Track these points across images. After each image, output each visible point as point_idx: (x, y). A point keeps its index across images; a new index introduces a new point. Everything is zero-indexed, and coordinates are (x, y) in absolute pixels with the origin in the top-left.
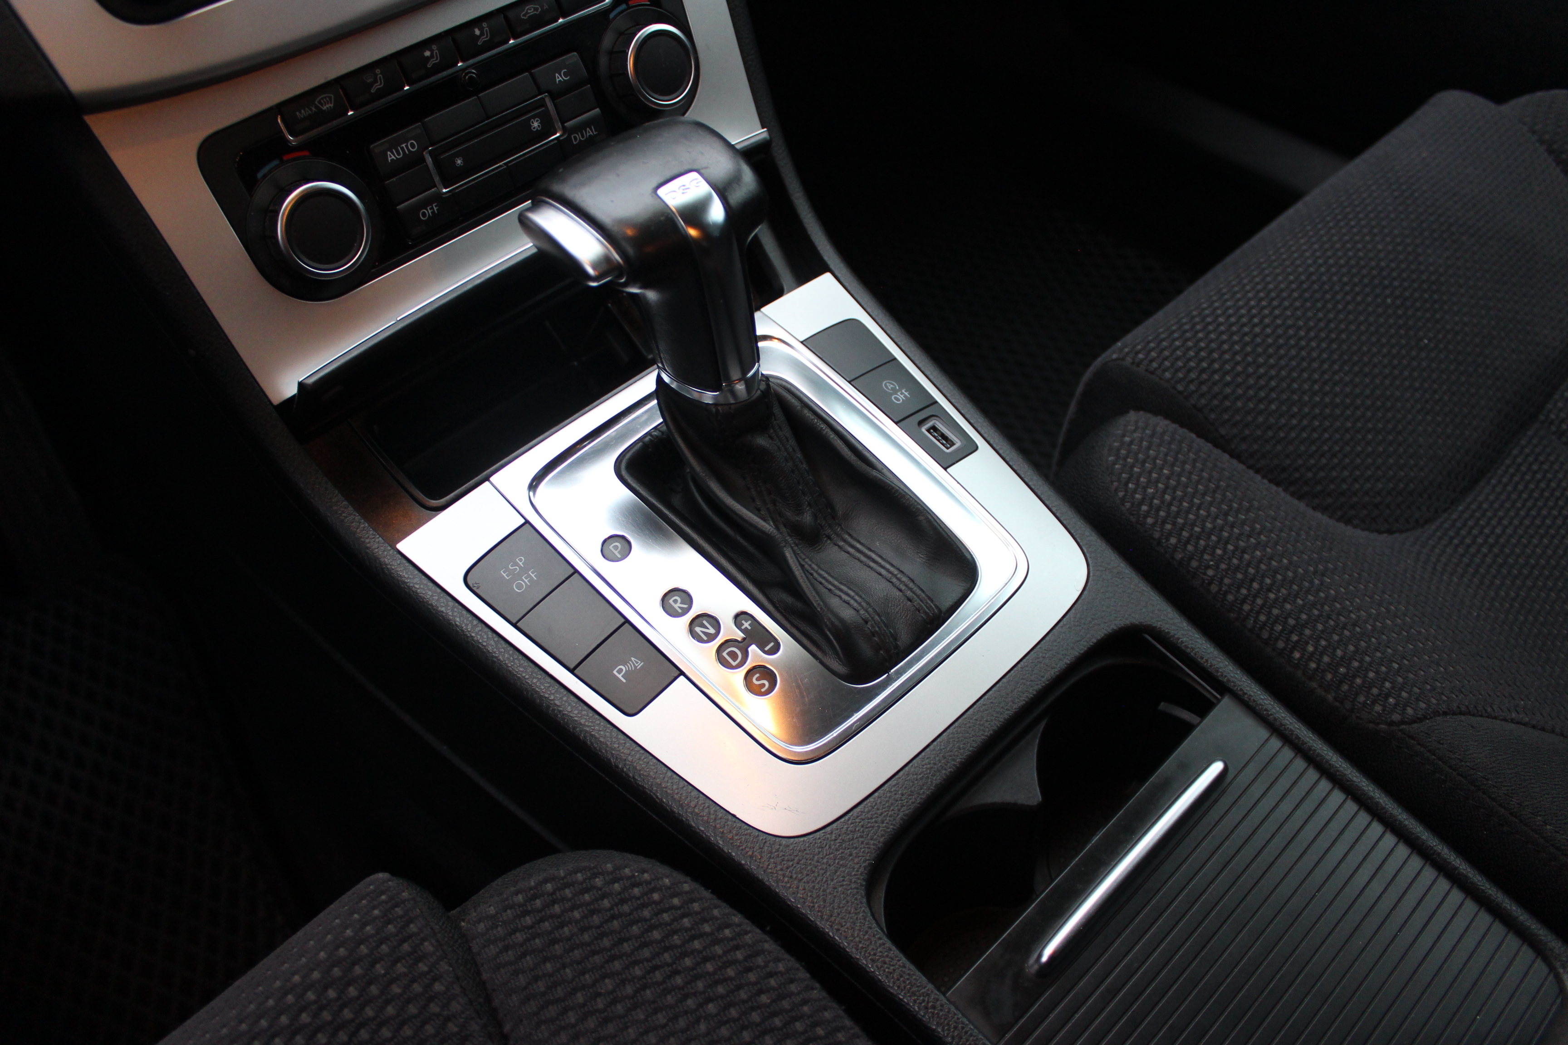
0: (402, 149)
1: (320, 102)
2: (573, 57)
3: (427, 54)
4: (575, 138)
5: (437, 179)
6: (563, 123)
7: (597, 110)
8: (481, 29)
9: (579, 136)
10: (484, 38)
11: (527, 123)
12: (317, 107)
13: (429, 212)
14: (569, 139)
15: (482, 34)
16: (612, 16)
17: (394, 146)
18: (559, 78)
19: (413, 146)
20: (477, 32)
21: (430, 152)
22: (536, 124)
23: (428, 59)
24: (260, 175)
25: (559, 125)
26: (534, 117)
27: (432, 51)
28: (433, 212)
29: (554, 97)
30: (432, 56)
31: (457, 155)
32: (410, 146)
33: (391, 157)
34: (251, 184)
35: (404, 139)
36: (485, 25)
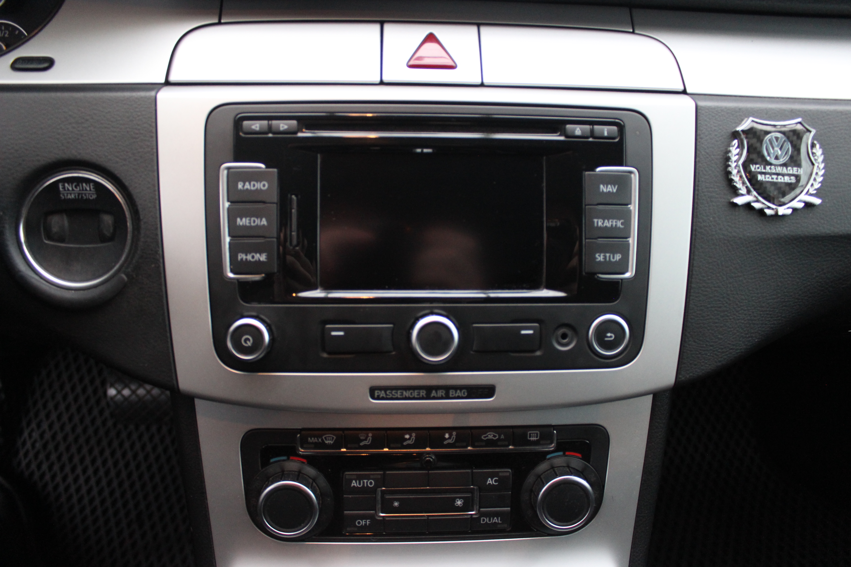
0: (364, 482)
1: (325, 438)
2: (507, 472)
3: (407, 436)
4: (484, 520)
5: (379, 506)
6: (480, 507)
7: (509, 509)
8: (451, 435)
9: (487, 520)
10: (450, 441)
11: (454, 500)
12: (322, 440)
13: (363, 523)
14: (479, 519)
15: (449, 438)
16: (549, 456)
17: (359, 478)
18: (490, 481)
19: (371, 483)
20: (447, 436)
21: (382, 491)
22: (459, 503)
23: (406, 439)
24: (272, 460)
25: (476, 507)
26: (460, 498)
27: (411, 436)
28: (366, 524)
29: (480, 490)
30: (409, 439)
31: (397, 500)
32: (369, 483)
33: (354, 484)
34: (266, 463)
35: (368, 477)
36: (454, 433)
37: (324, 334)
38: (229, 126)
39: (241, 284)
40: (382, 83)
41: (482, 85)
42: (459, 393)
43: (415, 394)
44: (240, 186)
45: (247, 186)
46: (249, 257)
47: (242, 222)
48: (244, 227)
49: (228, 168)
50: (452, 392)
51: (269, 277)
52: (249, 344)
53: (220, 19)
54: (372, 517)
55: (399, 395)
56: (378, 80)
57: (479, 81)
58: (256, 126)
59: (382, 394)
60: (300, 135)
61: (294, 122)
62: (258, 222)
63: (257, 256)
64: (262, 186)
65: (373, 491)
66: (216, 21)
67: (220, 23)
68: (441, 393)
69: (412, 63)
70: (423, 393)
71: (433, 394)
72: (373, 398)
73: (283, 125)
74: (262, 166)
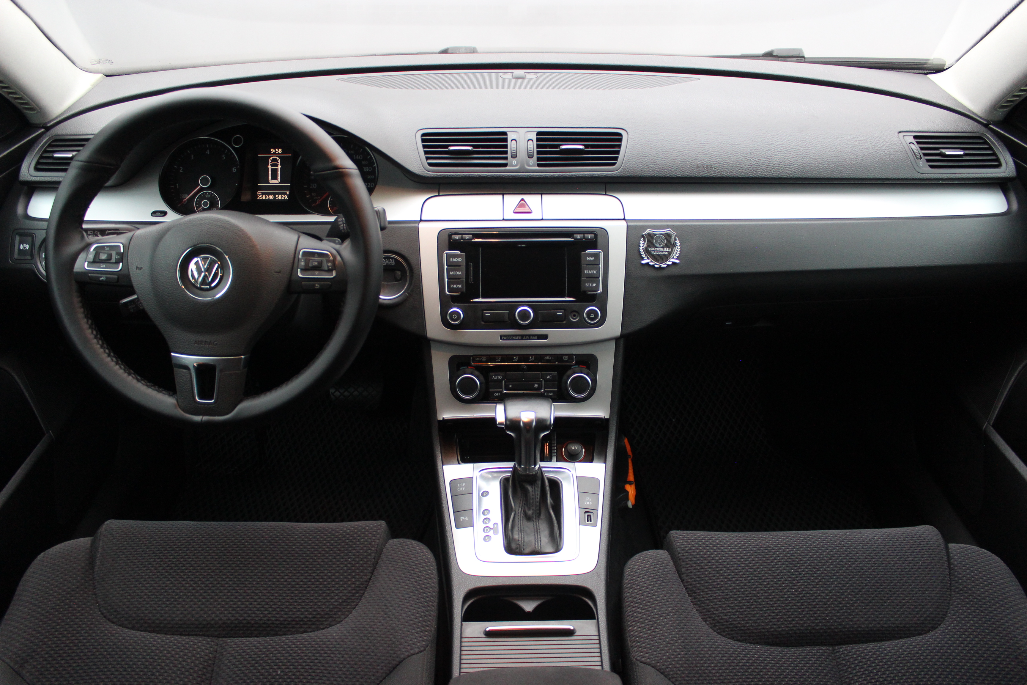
0: (497, 377)
1: (482, 358)
2: (555, 374)
3: (515, 358)
4: (546, 394)
5: (503, 388)
6: (545, 388)
7: (556, 389)
8: (532, 357)
9: (548, 394)
10: (531, 360)
11: (534, 385)
13: (497, 394)
14: (544, 393)
16: (572, 367)
17: (496, 375)
18: (548, 377)
20: (531, 358)
21: (505, 381)
22: (536, 386)
24: (461, 368)
25: (543, 388)
26: (537, 384)
29: (545, 381)
31: (511, 384)
32: (500, 377)
33: (494, 377)
34: (458, 369)
35: (499, 375)
36: (534, 357)
37: (483, 315)
38: (446, 237)
39: (452, 296)
40: (503, 220)
41: (542, 219)
42: (534, 338)
43: (517, 338)
44: (451, 260)
45: (454, 260)
46: (455, 286)
47: (452, 273)
48: (453, 275)
49: (447, 253)
50: (531, 338)
51: (462, 293)
52: (456, 318)
53: (439, 194)
54: (501, 392)
55: (511, 338)
56: (502, 218)
57: (541, 218)
58: (457, 237)
59: (505, 338)
60: (473, 240)
61: (471, 236)
62: (458, 273)
63: (458, 286)
64: (459, 260)
65: (501, 381)
66: (438, 194)
67: (439, 195)
68: (527, 338)
69: (515, 211)
70: (520, 338)
71: (524, 338)
72: (501, 340)
73: (467, 237)
74: (459, 252)
